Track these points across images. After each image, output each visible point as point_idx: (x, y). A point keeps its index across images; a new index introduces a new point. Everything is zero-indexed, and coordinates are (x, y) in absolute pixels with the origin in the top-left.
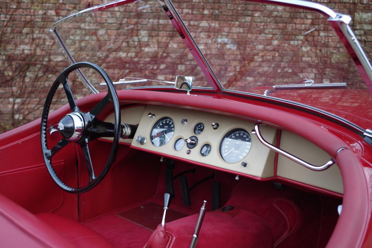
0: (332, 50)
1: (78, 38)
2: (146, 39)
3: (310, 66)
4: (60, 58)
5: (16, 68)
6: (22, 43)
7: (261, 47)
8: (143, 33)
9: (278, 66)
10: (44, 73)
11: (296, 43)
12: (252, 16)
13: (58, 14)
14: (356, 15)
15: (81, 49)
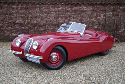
0: (101, 21)
1: (46, 20)
2: (60, 20)
3: (96, 24)
4: (42, 24)
5: (33, 26)
6: (35, 21)
7: (85, 21)
8: (60, 18)
9: (89, 25)
10: (39, 27)
11: (93, 19)
12: (83, 14)
13: (42, 15)
14: (106, 13)
15: (47, 22)
